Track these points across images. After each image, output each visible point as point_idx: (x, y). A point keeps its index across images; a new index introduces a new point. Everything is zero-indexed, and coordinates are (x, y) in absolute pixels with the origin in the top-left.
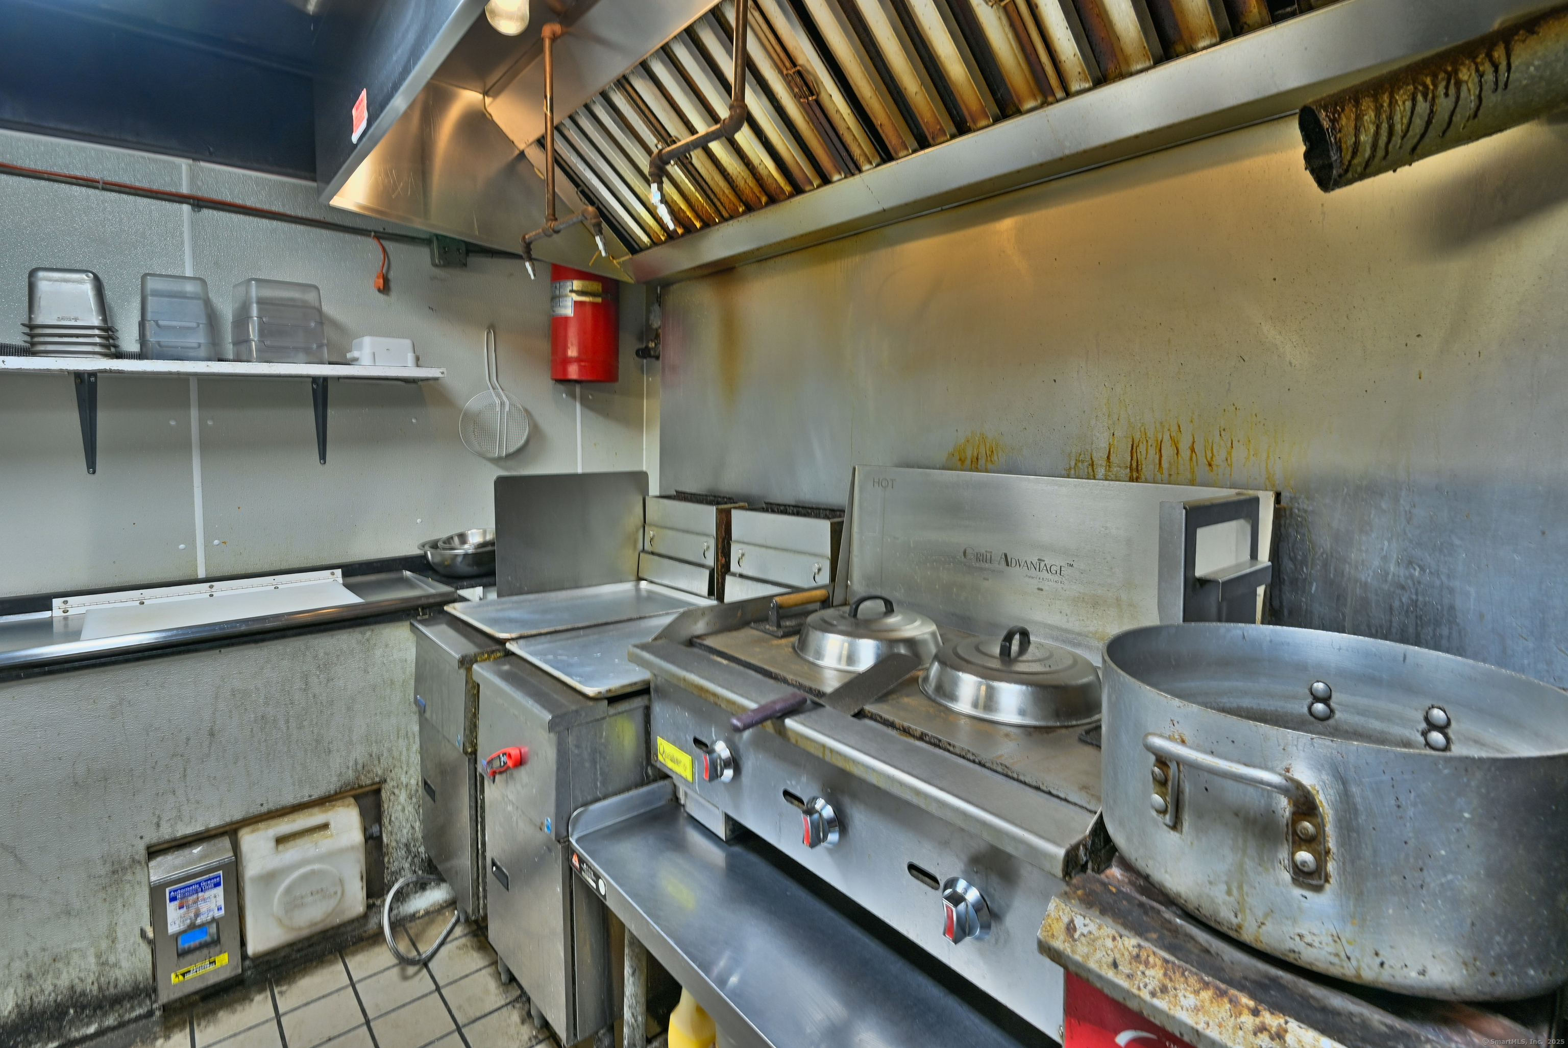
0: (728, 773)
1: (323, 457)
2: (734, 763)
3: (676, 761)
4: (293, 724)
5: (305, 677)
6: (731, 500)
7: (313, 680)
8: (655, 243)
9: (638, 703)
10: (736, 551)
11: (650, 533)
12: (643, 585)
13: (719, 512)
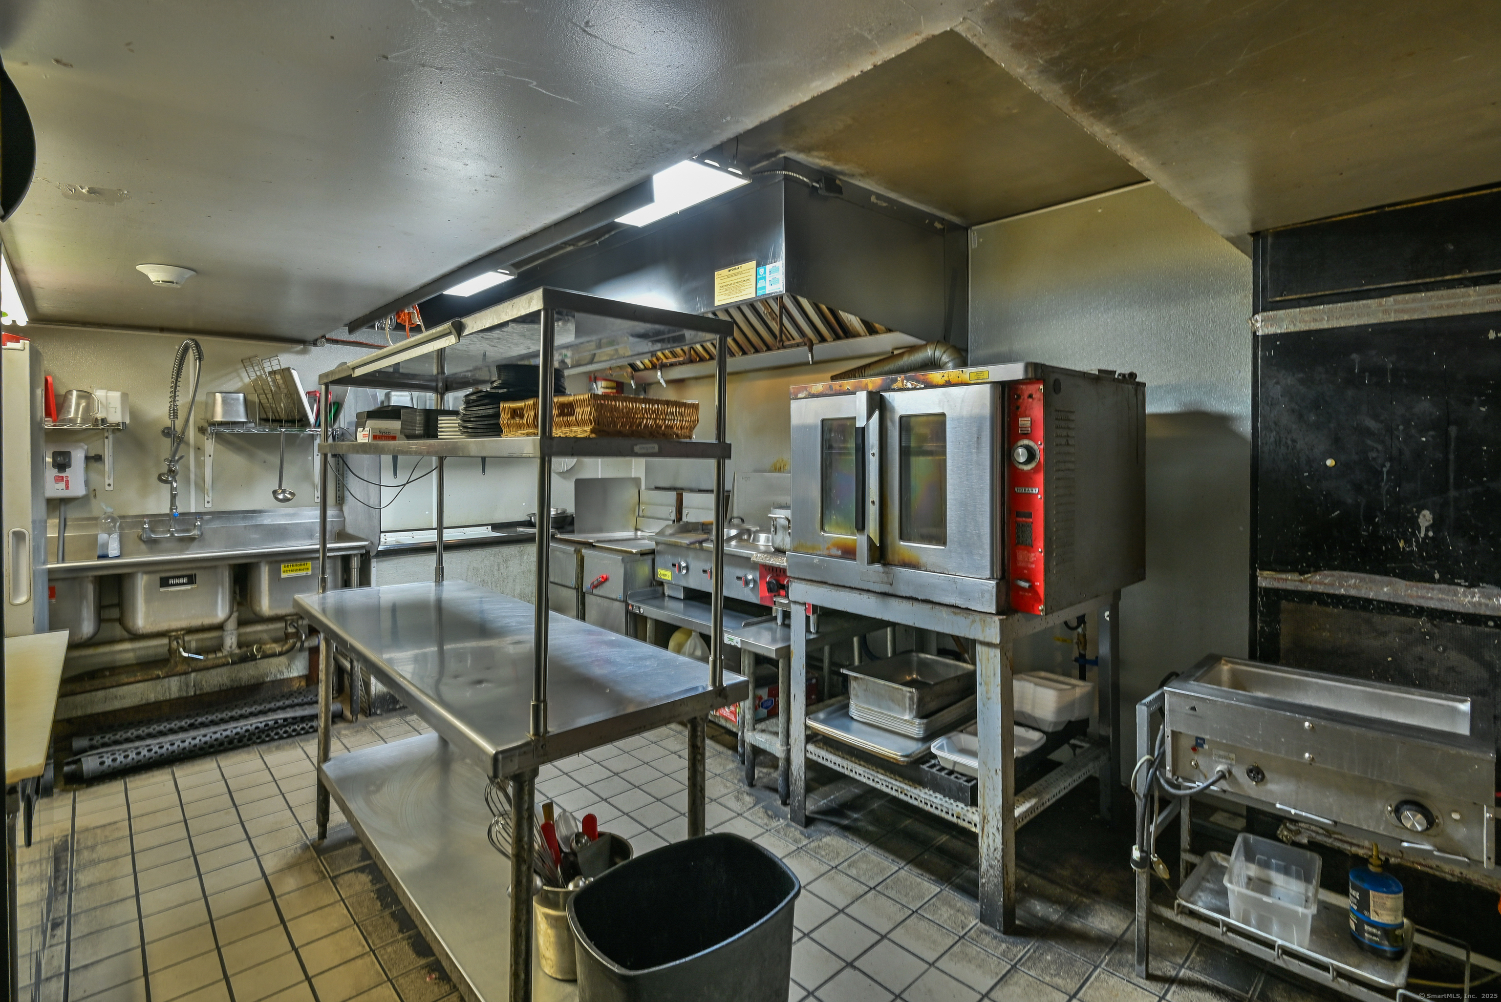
0: (684, 572)
1: (484, 471)
2: (687, 568)
3: (665, 575)
4: (494, 585)
5: (499, 565)
6: (682, 489)
7: (502, 567)
8: (646, 369)
9: (650, 557)
10: (685, 512)
11: (642, 507)
12: (639, 533)
13: (677, 494)
